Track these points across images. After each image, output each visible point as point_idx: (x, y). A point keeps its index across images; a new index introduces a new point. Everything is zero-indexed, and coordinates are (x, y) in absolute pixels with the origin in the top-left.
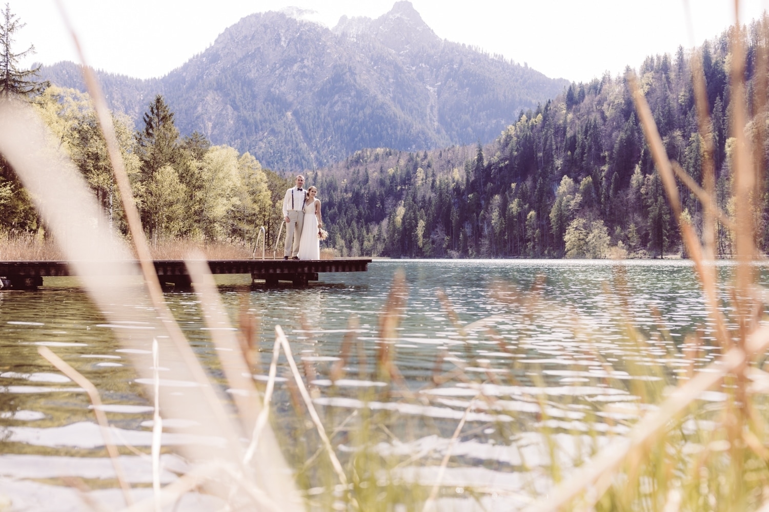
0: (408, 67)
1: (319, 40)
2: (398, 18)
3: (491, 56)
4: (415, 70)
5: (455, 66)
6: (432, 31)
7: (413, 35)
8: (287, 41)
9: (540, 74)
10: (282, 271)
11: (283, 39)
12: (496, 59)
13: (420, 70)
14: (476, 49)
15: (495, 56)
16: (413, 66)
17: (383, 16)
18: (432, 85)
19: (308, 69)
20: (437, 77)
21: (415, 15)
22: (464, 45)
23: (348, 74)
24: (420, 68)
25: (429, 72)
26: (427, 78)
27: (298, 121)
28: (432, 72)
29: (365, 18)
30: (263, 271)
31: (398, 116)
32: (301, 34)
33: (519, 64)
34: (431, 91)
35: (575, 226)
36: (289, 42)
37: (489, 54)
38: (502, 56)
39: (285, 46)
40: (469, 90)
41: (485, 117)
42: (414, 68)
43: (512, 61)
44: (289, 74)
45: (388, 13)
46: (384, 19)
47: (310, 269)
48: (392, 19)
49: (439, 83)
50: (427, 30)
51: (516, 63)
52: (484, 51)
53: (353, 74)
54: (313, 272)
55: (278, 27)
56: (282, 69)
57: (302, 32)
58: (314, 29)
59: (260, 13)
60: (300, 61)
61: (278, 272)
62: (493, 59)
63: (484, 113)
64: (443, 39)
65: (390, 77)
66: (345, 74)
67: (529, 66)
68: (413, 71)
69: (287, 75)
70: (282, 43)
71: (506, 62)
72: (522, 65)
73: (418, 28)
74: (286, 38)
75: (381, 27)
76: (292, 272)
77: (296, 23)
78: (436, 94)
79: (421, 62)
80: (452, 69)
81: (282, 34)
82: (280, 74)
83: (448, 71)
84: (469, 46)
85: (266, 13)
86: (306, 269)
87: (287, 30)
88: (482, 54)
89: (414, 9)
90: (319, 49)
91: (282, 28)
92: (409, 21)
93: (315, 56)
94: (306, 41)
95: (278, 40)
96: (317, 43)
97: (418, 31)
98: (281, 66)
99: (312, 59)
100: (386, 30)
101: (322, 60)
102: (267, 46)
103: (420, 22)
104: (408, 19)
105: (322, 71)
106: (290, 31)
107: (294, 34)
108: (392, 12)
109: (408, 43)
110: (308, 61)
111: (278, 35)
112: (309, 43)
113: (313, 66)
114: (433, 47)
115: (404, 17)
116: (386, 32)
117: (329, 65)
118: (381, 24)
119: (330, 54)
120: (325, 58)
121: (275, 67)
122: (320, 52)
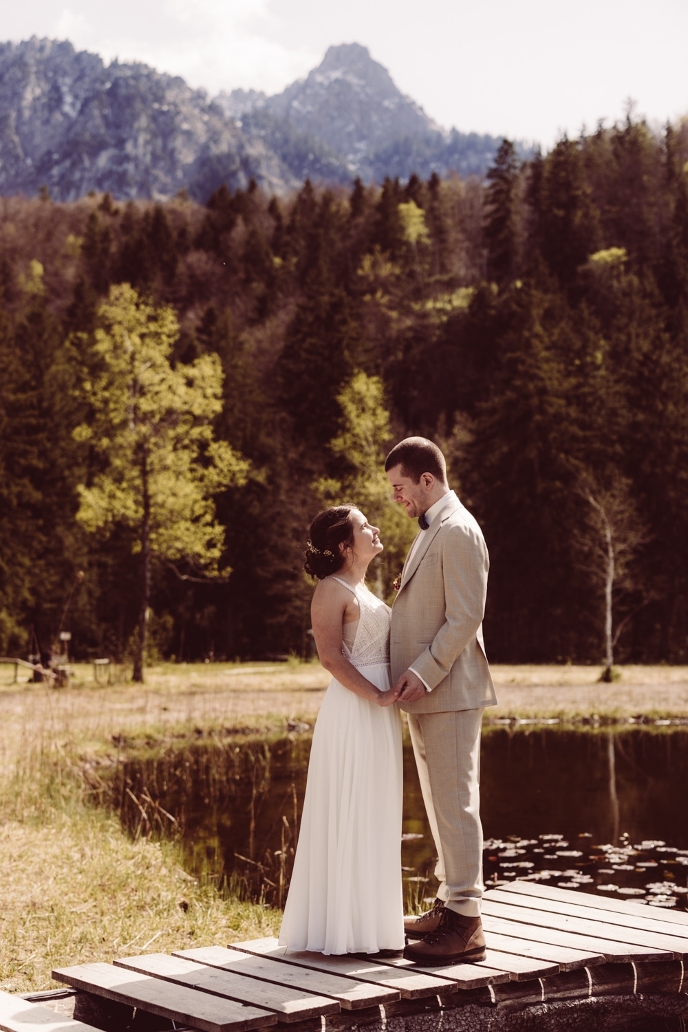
1: (160, 99)
2: (337, 81)
6: (421, 109)
7: (375, 118)
8: (78, 105)
11: (68, 99)
17: (296, 83)
19: (137, 167)
21: (376, 74)
29: (252, 91)
32: (115, 85)
36: (86, 103)
39: (73, 113)
44: (87, 175)
45: (312, 73)
46: (300, 89)
48: (321, 84)
50: (407, 108)
55: (55, 72)
56: (67, 163)
57: (116, 80)
59: (9, 44)
60: (114, 146)
69: (82, 179)
70: (67, 108)
73: (386, 103)
74: (76, 97)
75: (296, 104)
77: (100, 61)
81: (65, 89)
82: (62, 176)
85: (22, 43)
87: (80, 78)
89: (375, 61)
90: (161, 119)
91: (65, 74)
92: (363, 87)
93: (154, 135)
94: (129, 100)
95: (55, 100)
96: (156, 106)
97: (387, 110)
98: (66, 155)
99: (147, 143)
100: (309, 108)
101: (170, 146)
102: (27, 114)
103: (388, 88)
104: (362, 82)
105: (171, 170)
106: (87, 80)
107: (98, 86)
108: (320, 70)
109: (362, 138)
110: (135, 145)
111: (56, 88)
112: (138, 105)
113: (148, 158)
114: (427, 142)
115: (353, 79)
116: (309, 113)
117: (187, 157)
118: (295, 97)
119: (189, 134)
120: (178, 142)
121: (50, 160)
122: (165, 127)
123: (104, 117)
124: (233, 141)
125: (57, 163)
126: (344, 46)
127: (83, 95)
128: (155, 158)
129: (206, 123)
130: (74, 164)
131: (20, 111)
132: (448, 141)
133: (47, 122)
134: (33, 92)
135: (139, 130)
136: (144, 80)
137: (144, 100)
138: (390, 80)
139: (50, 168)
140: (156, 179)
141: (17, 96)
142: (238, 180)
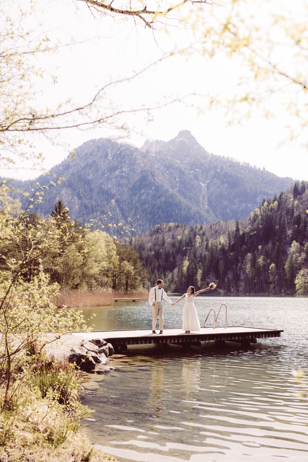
0: (188, 171)
1: (132, 155)
2: (182, 141)
3: (242, 164)
4: (193, 173)
5: (218, 170)
6: (203, 149)
7: (191, 151)
9: (274, 175)
10: (238, 338)
11: (110, 155)
12: (245, 165)
13: (196, 173)
14: (232, 160)
15: (244, 163)
16: (191, 170)
17: (172, 140)
18: (204, 183)
19: (125, 173)
20: (207, 177)
21: (192, 139)
22: (224, 157)
23: (150, 176)
24: (196, 171)
25: (201, 174)
26: (200, 178)
27: (119, 205)
28: (203, 174)
30: (229, 339)
31: (182, 202)
32: (121, 152)
33: (259, 169)
34: (203, 186)
35: (302, 274)
36: (113, 157)
37: (240, 162)
38: (249, 164)
39: (111, 159)
40: (227, 185)
41: (238, 202)
42: (192, 172)
44: (113, 176)
45: (176, 138)
46: (173, 142)
47: (252, 337)
48: (178, 142)
49: (208, 181)
50: (201, 148)
51: (257, 168)
52: (237, 160)
53: (153, 176)
54: (254, 338)
55: (107, 148)
56: (109, 173)
57: (121, 150)
58: (129, 148)
59: (96, 139)
60: (120, 169)
61: (236, 339)
62: (242, 166)
63: (237, 200)
64: (210, 153)
65: (177, 177)
66: (148, 176)
67: (266, 170)
68: (191, 173)
70: (109, 157)
71: (251, 168)
72: (262, 169)
73: (194, 147)
75: (171, 147)
76: (243, 338)
77: (118, 145)
78: (206, 188)
79: (196, 168)
80: (216, 172)
81: (109, 152)
82: (107, 177)
83: (214, 173)
85: (99, 139)
86: (250, 336)
87: (112, 149)
88: (235, 162)
89: (191, 135)
90: (132, 160)
91: (109, 148)
92: (189, 142)
93: (130, 165)
94: (124, 156)
95: (106, 155)
96: (131, 157)
97: (195, 149)
98: (108, 171)
99: (128, 167)
101: (134, 168)
103: (196, 143)
106: (114, 150)
107: (117, 152)
109: (188, 156)
110: (125, 168)
111: (107, 152)
112: (126, 157)
113: (128, 171)
114: (204, 158)
115: (186, 140)
116: (174, 149)
118: (171, 145)
119: (139, 164)
120: (136, 166)
121: (105, 172)
122: (133, 163)
124: (150, 165)
125: (106, 174)
126: (184, 131)
127: (113, 154)
128: (130, 171)
129: (143, 161)
132: (210, 157)
133: (104, 161)
135: (126, 164)
136: (128, 150)
137: (128, 156)
138: (196, 140)
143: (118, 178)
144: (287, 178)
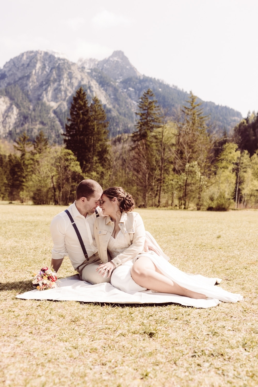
0: (121, 89)
1: (70, 69)
2: (115, 60)
3: (171, 86)
4: (126, 92)
6: (136, 69)
7: (124, 71)
8: (50, 69)
11: (47, 67)
12: (173, 88)
13: (129, 92)
14: (162, 82)
15: (173, 86)
16: (125, 89)
17: (105, 59)
18: (136, 101)
19: (64, 87)
21: (125, 59)
22: (155, 79)
23: (88, 91)
24: (129, 90)
25: (134, 93)
26: (133, 97)
27: (57, 117)
28: (136, 93)
29: (94, 59)
31: (120, 118)
33: (186, 92)
34: (136, 105)
36: (51, 69)
37: (169, 85)
38: (177, 86)
43: (183, 90)
45: (109, 57)
46: (106, 61)
48: (111, 61)
50: (133, 68)
52: (167, 83)
53: (91, 91)
55: (44, 60)
57: (59, 64)
59: (33, 51)
62: (171, 88)
64: (142, 74)
66: (86, 90)
70: (47, 70)
72: (189, 92)
73: (127, 67)
74: (49, 67)
75: (105, 65)
79: (130, 87)
81: (46, 65)
84: (158, 80)
87: (50, 62)
88: (165, 85)
89: (125, 56)
90: (70, 74)
91: (47, 60)
93: (68, 79)
94: (62, 69)
95: (44, 67)
96: (69, 71)
97: (128, 69)
98: (47, 83)
99: (66, 81)
100: (108, 67)
101: (72, 81)
102: (37, 71)
103: (128, 63)
104: (122, 61)
105: (72, 88)
106: (52, 63)
107: (55, 65)
108: (112, 56)
109: (121, 75)
110: (63, 82)
111: (44, 65)
112: (64, 70)
113: (67, 85)
114: (137, 78)
115: (120, 60)
117: (76, 84)
118: (105, 63)
119: (77, 78)
120: (74, 81)
121: (43, 84)
122: (70, 76)
123: (56, 73)
124: (87, 81)
125: (45, 85)
126: (118, 51)
127: (51, 67)
128: (68, 85)
129: (81, 75)
130: (48, 86)
131: (36, 70)
132: (142, 78)
133: (42, 73)
134: (39, 65)
135: (65, 77)
136: (66, 64)
137: (66, 70)
138: (129, 61)
139: (43, 86)
140: (68, 90)
141: (35, 66)
142: (87, 92)
143: (56, 91)
144: (210, 102)
